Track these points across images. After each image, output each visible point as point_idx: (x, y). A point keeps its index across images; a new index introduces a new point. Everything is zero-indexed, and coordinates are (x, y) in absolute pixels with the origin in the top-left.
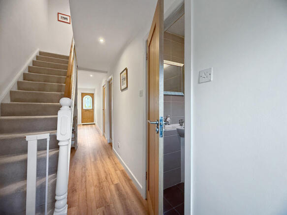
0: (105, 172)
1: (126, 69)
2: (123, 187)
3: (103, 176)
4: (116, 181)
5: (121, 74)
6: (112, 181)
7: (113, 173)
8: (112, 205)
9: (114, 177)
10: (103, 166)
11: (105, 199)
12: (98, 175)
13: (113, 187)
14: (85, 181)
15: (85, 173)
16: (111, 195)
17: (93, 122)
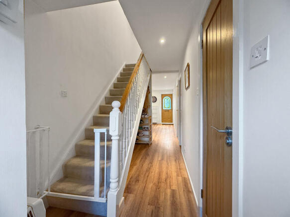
0: (167, 174)
2: (180, 196)
3: (164, 176)
4: (174, 187)
6: (170, 186)
7: (174, 178)
8: (162, 208)
9: (174, 182)
10: (167, 168)
11: (158, 200)
12: (160, 174)
13: (169, 191)
14: (148, 176)
15: (150, 169)
16: (165, 198)
17: (172, 122)
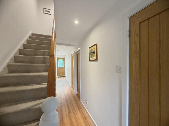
1: (96, 45)
5: (89, 48)
17: (64, 75)
